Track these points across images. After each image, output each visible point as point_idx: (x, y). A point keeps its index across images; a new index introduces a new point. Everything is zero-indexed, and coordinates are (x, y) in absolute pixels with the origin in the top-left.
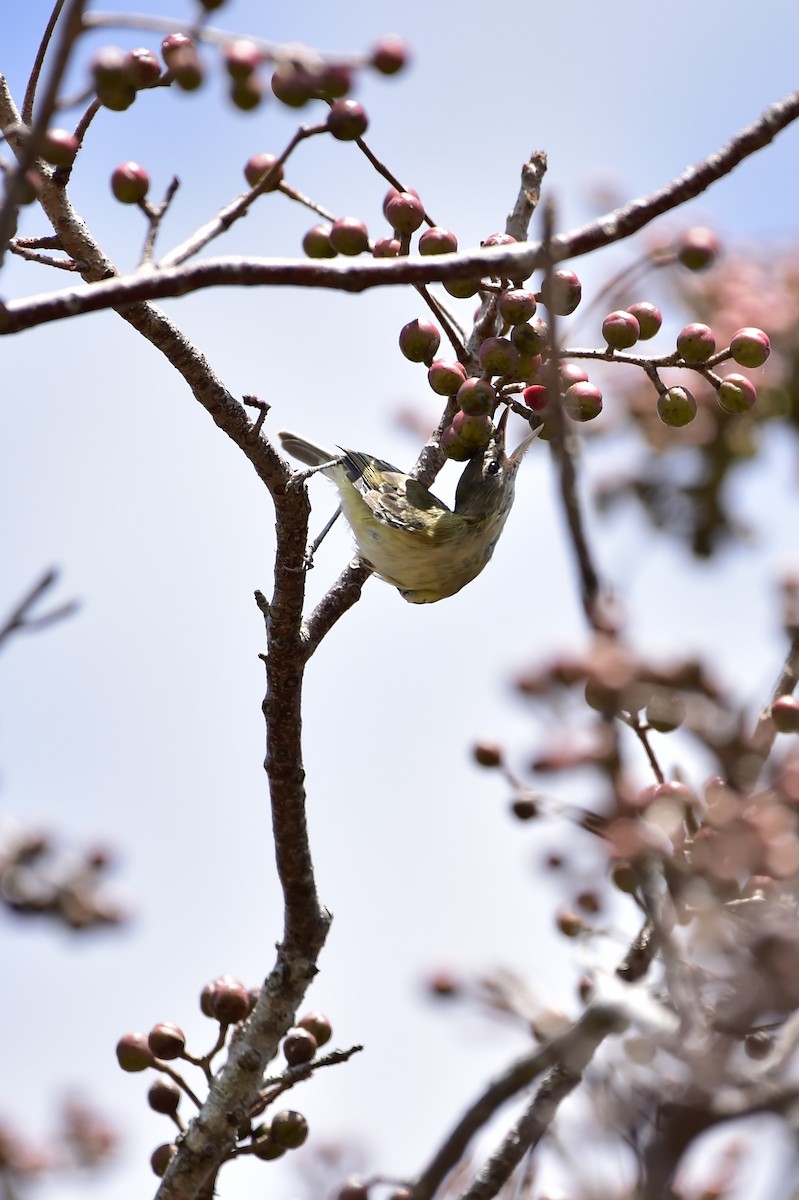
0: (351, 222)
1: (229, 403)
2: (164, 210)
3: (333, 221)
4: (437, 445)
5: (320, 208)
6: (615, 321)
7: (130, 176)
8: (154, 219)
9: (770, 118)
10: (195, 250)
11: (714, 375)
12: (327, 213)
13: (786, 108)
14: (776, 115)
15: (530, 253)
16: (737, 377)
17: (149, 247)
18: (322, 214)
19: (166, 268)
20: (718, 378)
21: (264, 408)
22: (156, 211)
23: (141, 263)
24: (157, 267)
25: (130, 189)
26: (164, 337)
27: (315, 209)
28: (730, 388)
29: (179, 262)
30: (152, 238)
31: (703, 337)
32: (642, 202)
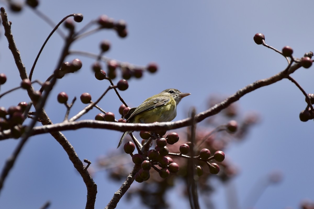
0: (110, 113)
1: (79, 161)
2: (72, 106)
3: (104, 113)
4: (131, 177)
5: (101, 109)
6: (184, 146)
7: (63, 96)
8: (69, 108)
9: (238, 93)
10: (79, 118)
11: (209, 163)
12: (103, 110)
13: (243, 91)
14: (240, 92)
15: (172, 125)
16: (215, 164)
17: (67, 116)
18: (101, 111)
19: (71, 121)
20: (210, 164)
21: (89, 163)
22: (69, 106)
23: (64, 120)
24: (69, 121)
25: (62, 99)
26: (63, 142)
27: (99, 109)
28: (213, 167)
29: (75, 120)
30: (68, 113)
31: (207, 153)
32: (203, 113)
